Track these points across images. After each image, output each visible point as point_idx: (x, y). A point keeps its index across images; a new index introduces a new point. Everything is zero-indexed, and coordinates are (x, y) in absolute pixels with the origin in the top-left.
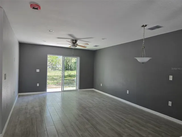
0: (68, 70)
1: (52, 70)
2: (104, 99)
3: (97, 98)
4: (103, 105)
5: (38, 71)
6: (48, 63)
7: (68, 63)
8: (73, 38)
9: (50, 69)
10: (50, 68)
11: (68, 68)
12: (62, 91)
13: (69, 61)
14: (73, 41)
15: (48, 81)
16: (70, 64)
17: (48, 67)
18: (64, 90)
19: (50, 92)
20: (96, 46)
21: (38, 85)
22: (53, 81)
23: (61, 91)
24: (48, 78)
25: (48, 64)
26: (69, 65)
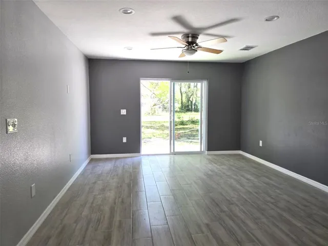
0: (191, 111)
2: (270, 179)
3: (249, 177)
4: (269, 199)
5: (124, 112)
7: (191, 99)
8: (186, 31)
11: (190, 107)
12: (171, 154)
13: (193, 94)
14: (188, 37)
16: (194, 100)
18: (175, 151)
19: (148, 155)
20: (247, 48)
21: (125, 140)
22: (161, 132)
23: (169, 152)
26: (192, 102)
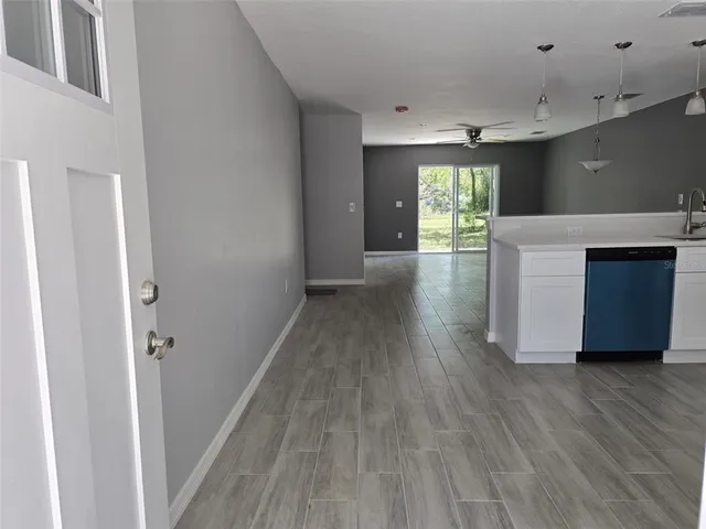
1: (434, 210)
5: (399, 204)
6: (421, 188)
9: (429, 208)
10: (428, 204)
12: (453, 253)
14: (472, 132)
15: (420, 241)
17: (421, 203)
18: (460, 250)
19: (426, 254)
20: (535, 133)
21: (400, 235)
23: (451, 252)
24: (420, 233)
25: (420, 193)
